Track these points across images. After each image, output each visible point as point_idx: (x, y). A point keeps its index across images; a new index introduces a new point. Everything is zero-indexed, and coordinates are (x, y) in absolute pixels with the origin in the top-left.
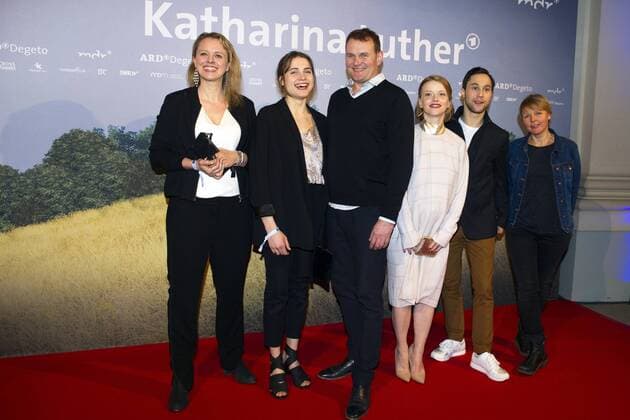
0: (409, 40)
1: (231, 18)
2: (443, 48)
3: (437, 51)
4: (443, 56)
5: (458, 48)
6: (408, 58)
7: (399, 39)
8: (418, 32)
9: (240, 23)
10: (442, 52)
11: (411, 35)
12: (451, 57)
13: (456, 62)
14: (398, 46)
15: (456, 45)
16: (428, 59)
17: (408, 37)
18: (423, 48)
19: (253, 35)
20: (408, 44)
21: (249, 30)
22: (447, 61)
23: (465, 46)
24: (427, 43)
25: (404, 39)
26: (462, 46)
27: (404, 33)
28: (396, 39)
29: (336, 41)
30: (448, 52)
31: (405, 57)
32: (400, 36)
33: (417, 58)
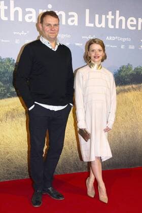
0: (113, 17)
1: (15, 6)
2: (132, 21)
3: (129, 23)
4: (132, 25)
5: (141, 21)
6: (112, 27)
7: (108, 17)
8: (118, 12)
9: (19, 9)
10: (132, 23)
11: (114, 14)
12: (137, 26)
13: (139, 28)
14: (107, 20)
15: (140, 19)
16: (124, 27)
17: (112, 15)
18: (121, 21)
19: (27, 16)
20: (112, 19)
21: (24, 13)
22: (134, 28)
24: (123, 19)
25: (110, 16)
27: (110, 13)
28: (106, 17)
29: (72, 18)
30: (135, 23)
31: (111, 26)
32: (108, 15)
33: (117, 27)
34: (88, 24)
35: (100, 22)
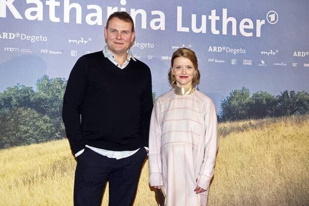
0: (218, 18)
2: (247, 24)
3: (242, 26)
4: (246, 30)
5: (260, 23)
7: (210, 17)
8: (225, 11)
10: (247, 27)
11: (220, 14)
12: (254, 31)
13: (258, 35)
14: (209, 22)
15: (258, 21)
16: (234, 33)
17: (217, 15)
18: (230, 24)
19: (89, 16)
20: (217, 21)
21: (85, 12)
22: (251, 34)
23: (266, 22)
24: (233, 20)
25: (214, 17)
26: (263, 22)
27: (214, 12)
28: (207, 18)
29: (157, 20)
30: (251, 26)
31: (215, 32)
32: (210, 14)
33: (225, 32)
34: (180, 28)
35: (199, 25)
